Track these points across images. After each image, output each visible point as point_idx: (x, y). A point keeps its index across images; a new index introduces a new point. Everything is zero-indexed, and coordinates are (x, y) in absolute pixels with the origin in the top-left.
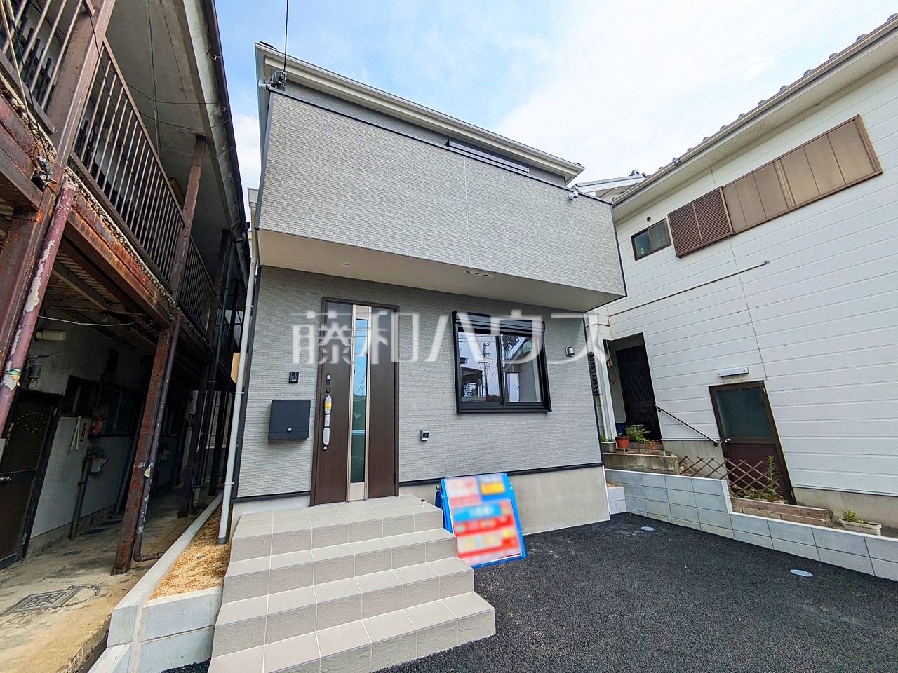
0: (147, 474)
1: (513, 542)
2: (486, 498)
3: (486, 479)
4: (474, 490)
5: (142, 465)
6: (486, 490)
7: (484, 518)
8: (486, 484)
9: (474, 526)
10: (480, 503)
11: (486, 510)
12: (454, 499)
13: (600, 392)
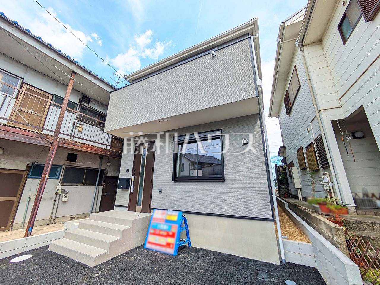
1: (171, 246)
4: (164, 217)
6: (168, 218)
7: (163, 230)
8: (169, 215)
9: (157, 232)
10: (164, 223)
11: (165, 227)
12: (155, 219)
13: (330, 164)
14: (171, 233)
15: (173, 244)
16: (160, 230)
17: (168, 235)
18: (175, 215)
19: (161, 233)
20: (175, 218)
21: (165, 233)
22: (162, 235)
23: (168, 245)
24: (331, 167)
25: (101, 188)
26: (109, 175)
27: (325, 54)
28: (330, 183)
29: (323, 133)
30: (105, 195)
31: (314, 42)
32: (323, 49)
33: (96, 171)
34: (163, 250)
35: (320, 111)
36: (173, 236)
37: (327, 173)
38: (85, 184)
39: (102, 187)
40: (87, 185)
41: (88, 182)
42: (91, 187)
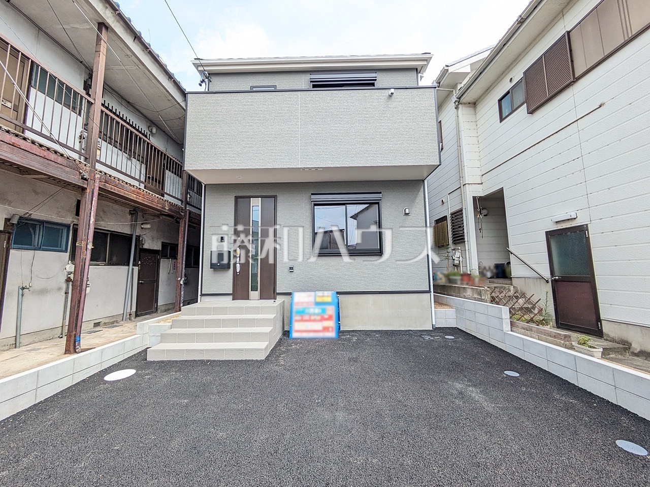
0: (182, 283)
1: (330, 329)
2: (317, 304)
3: (320, 293)
4: (312, 299)
5: (179, 279)
6: (318, 300)
7: (314, 314)
8: (319, 296)
9: (307, 317)
10: (314, 306)
11: (317, 310)
12: (298, 303)
13: (466, 240)
14: (326, 317)
15: (332, 328)
16: (310, 315)
17: (323, 319)
18: (328, 296)
19: (313, 318)
20: (329, 299)
21: (319, 318)
22: (315, 321)
23: (326, 329)
24: (466, 242)
25: (136, 269)
26: (146, 248)
27: (476, 121)
28: (461, 257)
29: (464, 208)
30: (141, 283)
31: (469, 103)
32: (476, 114)
33: (128, 238)
34: (321, 335)
35: (465, 184)
36: (330, 318)
37: (460, 248)
38: (111, 263)
39: (137, 267)
40: (113, 265)
41: (114, 259)
42: (120, 268)
